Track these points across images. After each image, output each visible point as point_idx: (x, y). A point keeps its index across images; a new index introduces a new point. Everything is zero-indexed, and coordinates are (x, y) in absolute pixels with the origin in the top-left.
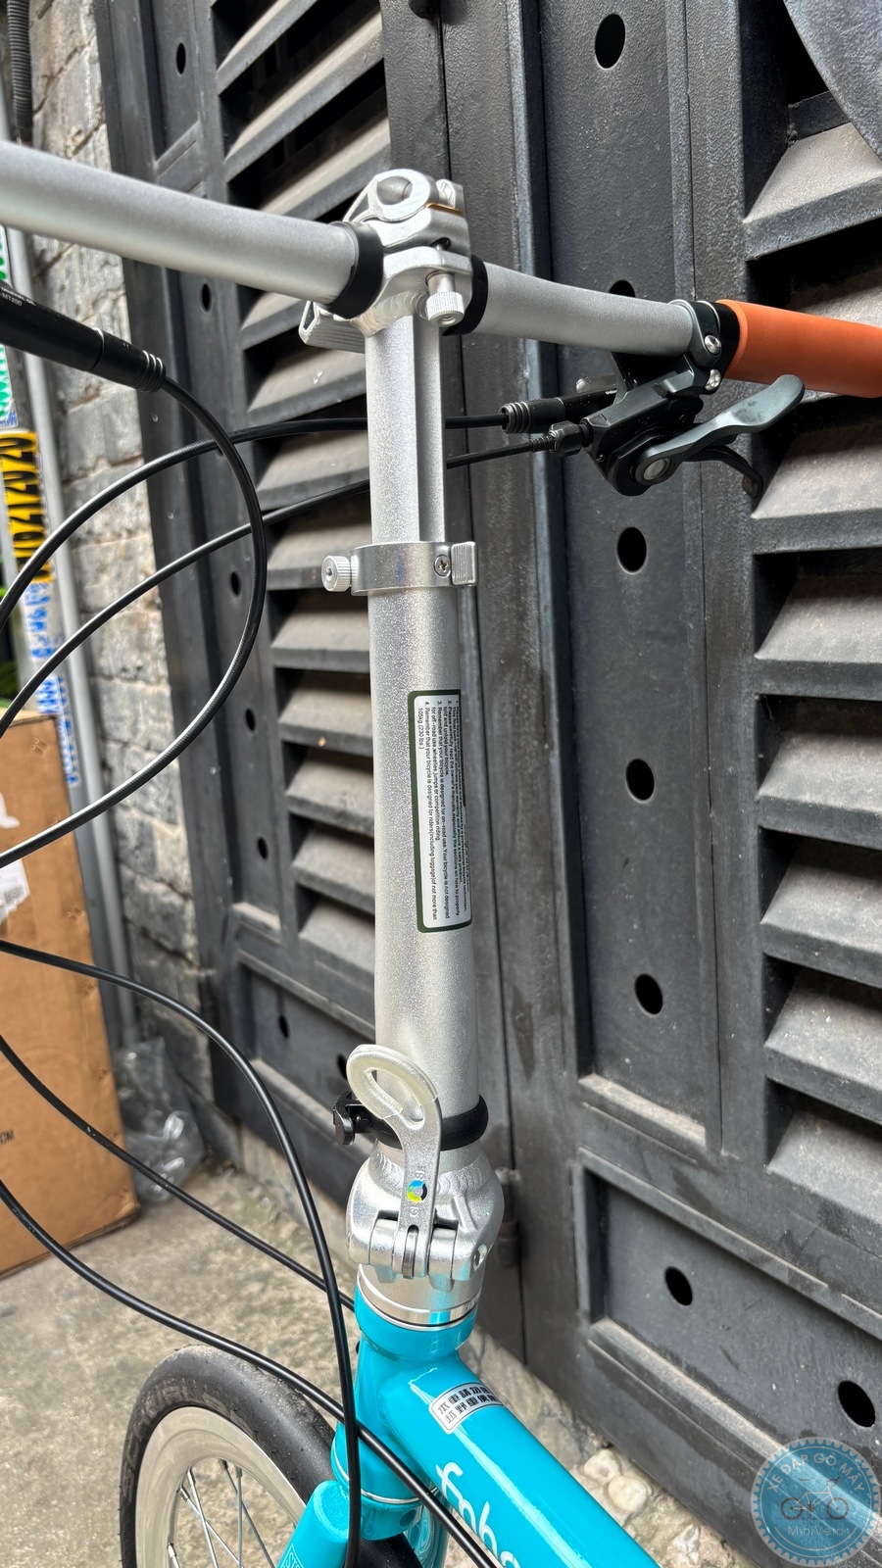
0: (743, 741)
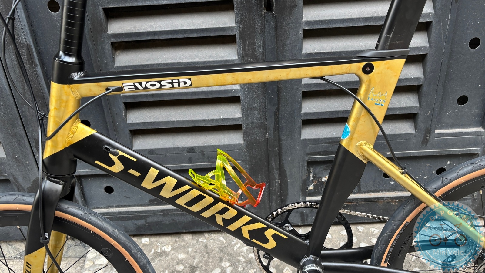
0: (108, 54)
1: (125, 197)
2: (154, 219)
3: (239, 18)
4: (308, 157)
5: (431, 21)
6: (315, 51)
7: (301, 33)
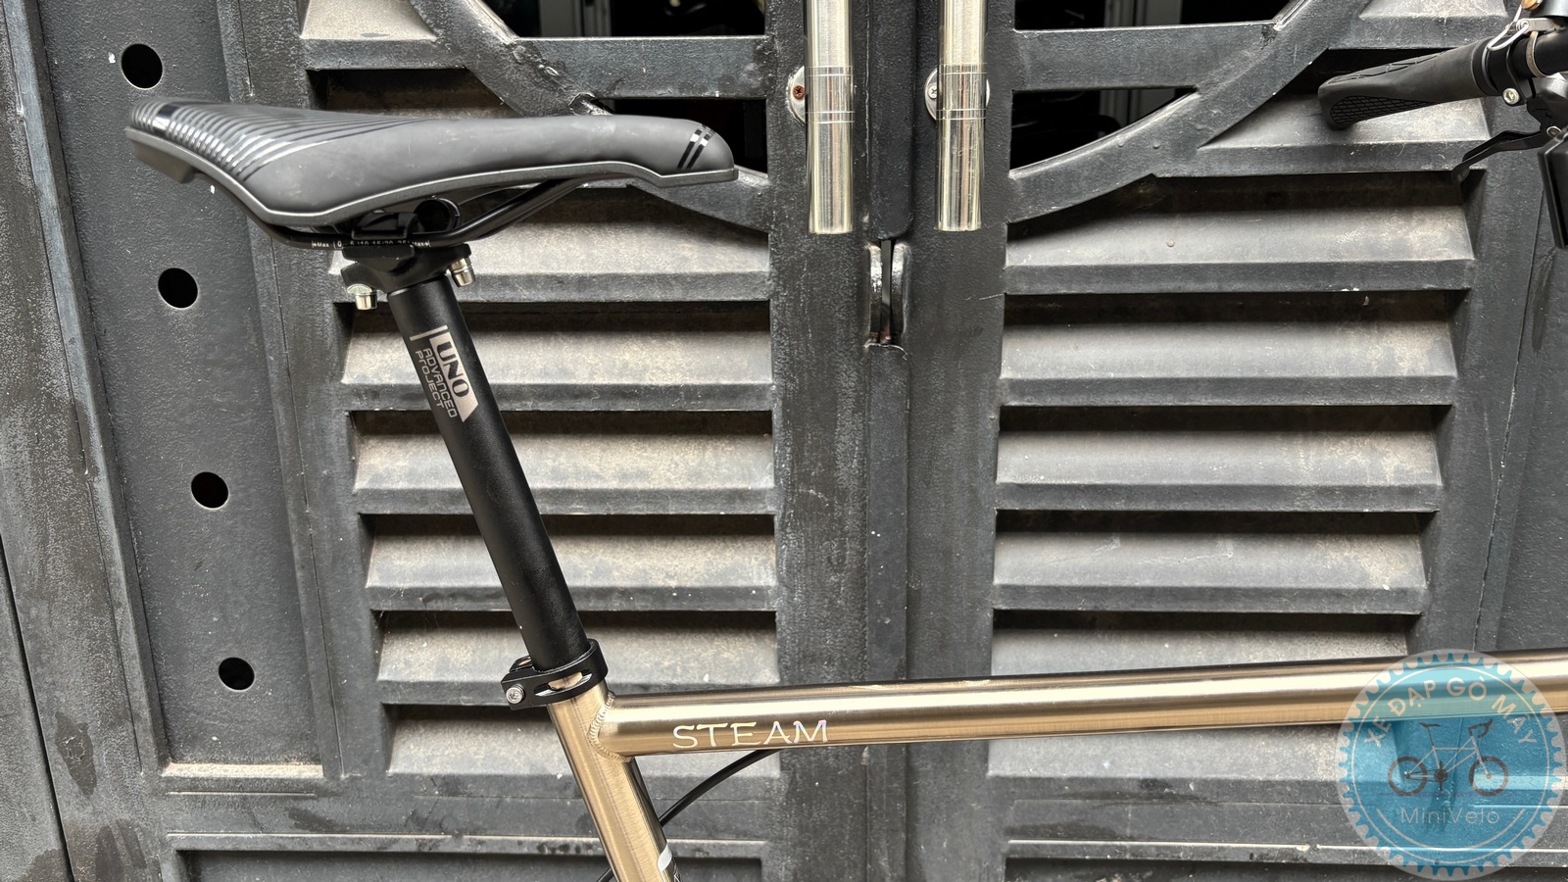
3: (784, 359)
4: (1012, 841)
5: (1447, 403)
6: (1041, 480)
7: (992, 419)
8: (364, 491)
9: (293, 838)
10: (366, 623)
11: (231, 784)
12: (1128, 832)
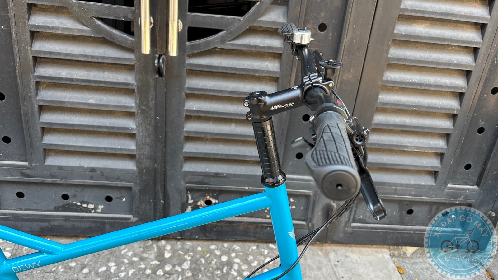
1: (33, 203)
2: (57, 223)
3: (138, 78)
4: (187, 185)
6: (194, 109)
7: (184, 95)
8: (39, 99)
9: (20, 179)
10: (39, 130)
11: (5, 165)
12: (212, 184)
